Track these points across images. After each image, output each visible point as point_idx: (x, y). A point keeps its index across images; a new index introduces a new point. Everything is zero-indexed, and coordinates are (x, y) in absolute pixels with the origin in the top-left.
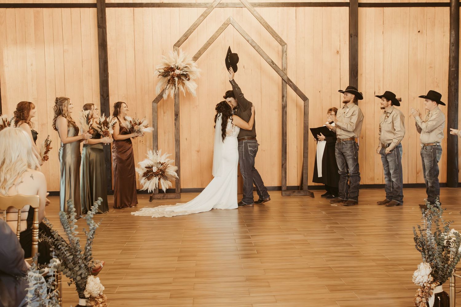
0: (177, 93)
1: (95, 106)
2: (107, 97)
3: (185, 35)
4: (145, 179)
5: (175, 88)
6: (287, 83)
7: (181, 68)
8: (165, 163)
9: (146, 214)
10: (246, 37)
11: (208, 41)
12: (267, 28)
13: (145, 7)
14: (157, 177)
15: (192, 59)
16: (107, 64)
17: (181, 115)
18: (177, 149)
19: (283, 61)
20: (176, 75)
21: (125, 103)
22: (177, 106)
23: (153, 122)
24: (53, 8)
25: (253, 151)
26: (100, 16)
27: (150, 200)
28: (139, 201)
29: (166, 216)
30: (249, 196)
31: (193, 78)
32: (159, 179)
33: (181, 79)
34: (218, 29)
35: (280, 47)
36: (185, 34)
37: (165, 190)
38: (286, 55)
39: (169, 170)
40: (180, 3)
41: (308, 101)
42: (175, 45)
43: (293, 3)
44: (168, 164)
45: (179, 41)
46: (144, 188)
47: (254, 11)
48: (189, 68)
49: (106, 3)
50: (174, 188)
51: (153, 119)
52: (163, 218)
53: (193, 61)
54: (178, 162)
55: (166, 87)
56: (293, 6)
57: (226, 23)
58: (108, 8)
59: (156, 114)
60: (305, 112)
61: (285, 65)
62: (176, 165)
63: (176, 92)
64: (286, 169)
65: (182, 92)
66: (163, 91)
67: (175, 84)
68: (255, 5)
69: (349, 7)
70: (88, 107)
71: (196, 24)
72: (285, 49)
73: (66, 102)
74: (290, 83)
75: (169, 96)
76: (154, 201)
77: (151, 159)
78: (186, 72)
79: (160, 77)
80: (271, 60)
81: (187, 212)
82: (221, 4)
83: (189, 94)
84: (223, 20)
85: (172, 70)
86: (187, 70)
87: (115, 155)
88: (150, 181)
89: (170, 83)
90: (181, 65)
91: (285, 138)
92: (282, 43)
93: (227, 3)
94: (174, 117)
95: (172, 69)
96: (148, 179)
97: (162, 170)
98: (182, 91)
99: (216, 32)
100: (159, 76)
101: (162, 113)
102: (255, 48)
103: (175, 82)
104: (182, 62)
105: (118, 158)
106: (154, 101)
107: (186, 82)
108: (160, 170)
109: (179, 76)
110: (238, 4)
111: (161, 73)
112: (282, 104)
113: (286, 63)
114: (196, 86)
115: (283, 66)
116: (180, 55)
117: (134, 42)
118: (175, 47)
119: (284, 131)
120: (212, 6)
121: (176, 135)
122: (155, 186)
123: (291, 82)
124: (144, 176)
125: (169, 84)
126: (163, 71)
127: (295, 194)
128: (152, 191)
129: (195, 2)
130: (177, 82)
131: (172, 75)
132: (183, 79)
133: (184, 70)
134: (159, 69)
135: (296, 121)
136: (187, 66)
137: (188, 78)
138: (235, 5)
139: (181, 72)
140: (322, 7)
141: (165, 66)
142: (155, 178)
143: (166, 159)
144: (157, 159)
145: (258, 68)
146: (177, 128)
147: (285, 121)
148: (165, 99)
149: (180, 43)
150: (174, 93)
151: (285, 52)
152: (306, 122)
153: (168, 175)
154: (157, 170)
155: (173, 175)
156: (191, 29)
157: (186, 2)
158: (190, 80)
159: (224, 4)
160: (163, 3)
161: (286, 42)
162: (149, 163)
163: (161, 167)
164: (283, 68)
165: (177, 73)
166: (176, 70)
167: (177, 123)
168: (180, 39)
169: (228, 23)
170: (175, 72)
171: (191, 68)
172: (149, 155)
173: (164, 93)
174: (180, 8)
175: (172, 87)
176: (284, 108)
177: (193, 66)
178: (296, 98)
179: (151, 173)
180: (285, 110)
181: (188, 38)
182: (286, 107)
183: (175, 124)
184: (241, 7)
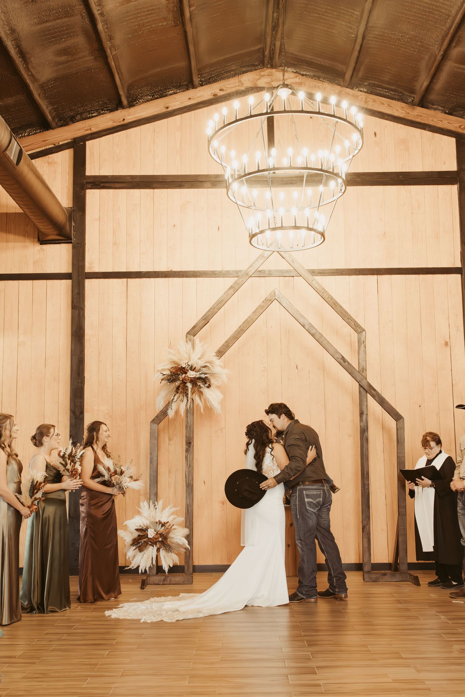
0: (190, 408)
1: (56, 429)
2: (80, 415)
4: (135, 549)
5: (188, 400)
6: (367, 392)
7: (198, 368)
8: (168, 522)
9: (131, 615)
10: (301, 320)
11: (240, 327)
12: (334, 306)
13: (146, 277)
14: (154, 546)
15: (215, 354)
16: (82, 364)
17: (197, 443)
18: (188, 500)
19: (360, 357)
20: (190, 379)
21: (105, 425)
22: (190, 428)
23: (151, 454)
24: (6, 281)
25: (313, 503)
26: (76, 291)
27: (142, 585)
28: (124, 588)
29: (166, 620)
30: (310, 582)
31: (216, 384)
32: (158, 550)
33: (196, 385)
34: (257, 308)
35: (355, 336)
36: (204, 316)
37: (166, 569)
38: (365, 347)
39: (174, 534)
40: (198, 271)
41: (404, 420)
42: (188, 333)
43: (373, 269)
44: (173, 525)
45: (194, 327)
46: (133, 565)
47: (312, 280)
48: (209, 368)
49: (86, 272)
50: (183, 564)
51: (150, 450)
52: (160, 625)
53: (216, 357)
54: (189, 523)
55: (172, 398)
56: (373, 274)
57: (268, 299)
58: (89, 280)
59: (156, 442)
60: (399, 438)
61: (364, 363)
62: (186, 527)
63: (189, 406)
64: (369, 534)
65: (198, 405)
66: (168, 405)
67: (188, 394)
68: (313, 272)
69: (461, 274)
70: (44, 430)
71: (222, 301)
72: (363, 339)
73: (8, 421)
74: (373, 391)
75: (177, 412)
76: (149, 588)
77: (145, 516)
78: (205, 374)
79: (164, 382)
80: (340, 355)
81: (201, 612)
82: (260, 271)
83: (209, 409)
84: (264, 295)
85: (183, 371)
86: (207, 372)
87: (85, 511)
88: (143, 553)
89: (180, 391)
90: (198, 364)
91: (366, 482)
92: (358, 329)
93: (270, 271)
94: (184, 446)
95: (183, 370)
96: (139, 550)
97: (163, 535)
99: (254, 312)
100: (162, 380)
101: (167, 440)
102: (315, 337)
103: (187, 390)
104: (199, 359)
105: (89, 515)
106: (153, 421)
107: (205, 390)
108: (160, 534)
109: (194, 381)
110: (288, 271)
111: (165, 376)
112: (360, 426)
113: (365, 360)
114: (221, 396)
115: (360, 364)
116: (196, 348)
117: (126, 330)
118: (189, 335)
119: (364, 470)
120: (247, 274)
121: (187, 477)
122: (151, 562)
123: (375, 390)
124: (133, 544)
125: (178, 393)
126: (168, 373)
127: (387, 578)
128: (145, 570)
129: (221, 270)
130: (190, 390)
131: (183, 379)
132: (200, 385)
133: (201, 372)
134: (163, 370)
135: (383, 453)
136: (206, 364)
137: (208, 383)
138: (282, 273)
139: (198, 375)
140: (418, 275)
141: (171, 364)
142: (151, 548)
143: (171, 515)
144: (156, 515)
145: (319, 369)
146: (189, 464)
147: (365, 453)
148: (170, 418)
149: (196, 329)
150: (185, 408)
151: (363, 343)
152: (400, 455)
153: (172, 543)
154: (154, 535)
155: (181, 544)
156: (215, 308)
157: (207, 270)
158: (212, 388)
159: (265, 272)
160: (171, 271)
161: (363, 327)
162: (143, 522)
163: (161, 529)
164: (361, 368)
165: (191, 377)
166: (190, 371)
167: (189, 456)
168: (196, 324)
169: (272, 299)
170: (188, 374)
171: (213, 368)
172: (143, 509)
173: (170, 408)
174: (198, 278)
175: (183, 397)
176: (364, 432)
177: (217, 366)
178: (381, 416)
179: (144, 540)
180: (366, 436)
181: (208, 322)
182: (366, 430)
183: (186, 457)
184: (293, 276)
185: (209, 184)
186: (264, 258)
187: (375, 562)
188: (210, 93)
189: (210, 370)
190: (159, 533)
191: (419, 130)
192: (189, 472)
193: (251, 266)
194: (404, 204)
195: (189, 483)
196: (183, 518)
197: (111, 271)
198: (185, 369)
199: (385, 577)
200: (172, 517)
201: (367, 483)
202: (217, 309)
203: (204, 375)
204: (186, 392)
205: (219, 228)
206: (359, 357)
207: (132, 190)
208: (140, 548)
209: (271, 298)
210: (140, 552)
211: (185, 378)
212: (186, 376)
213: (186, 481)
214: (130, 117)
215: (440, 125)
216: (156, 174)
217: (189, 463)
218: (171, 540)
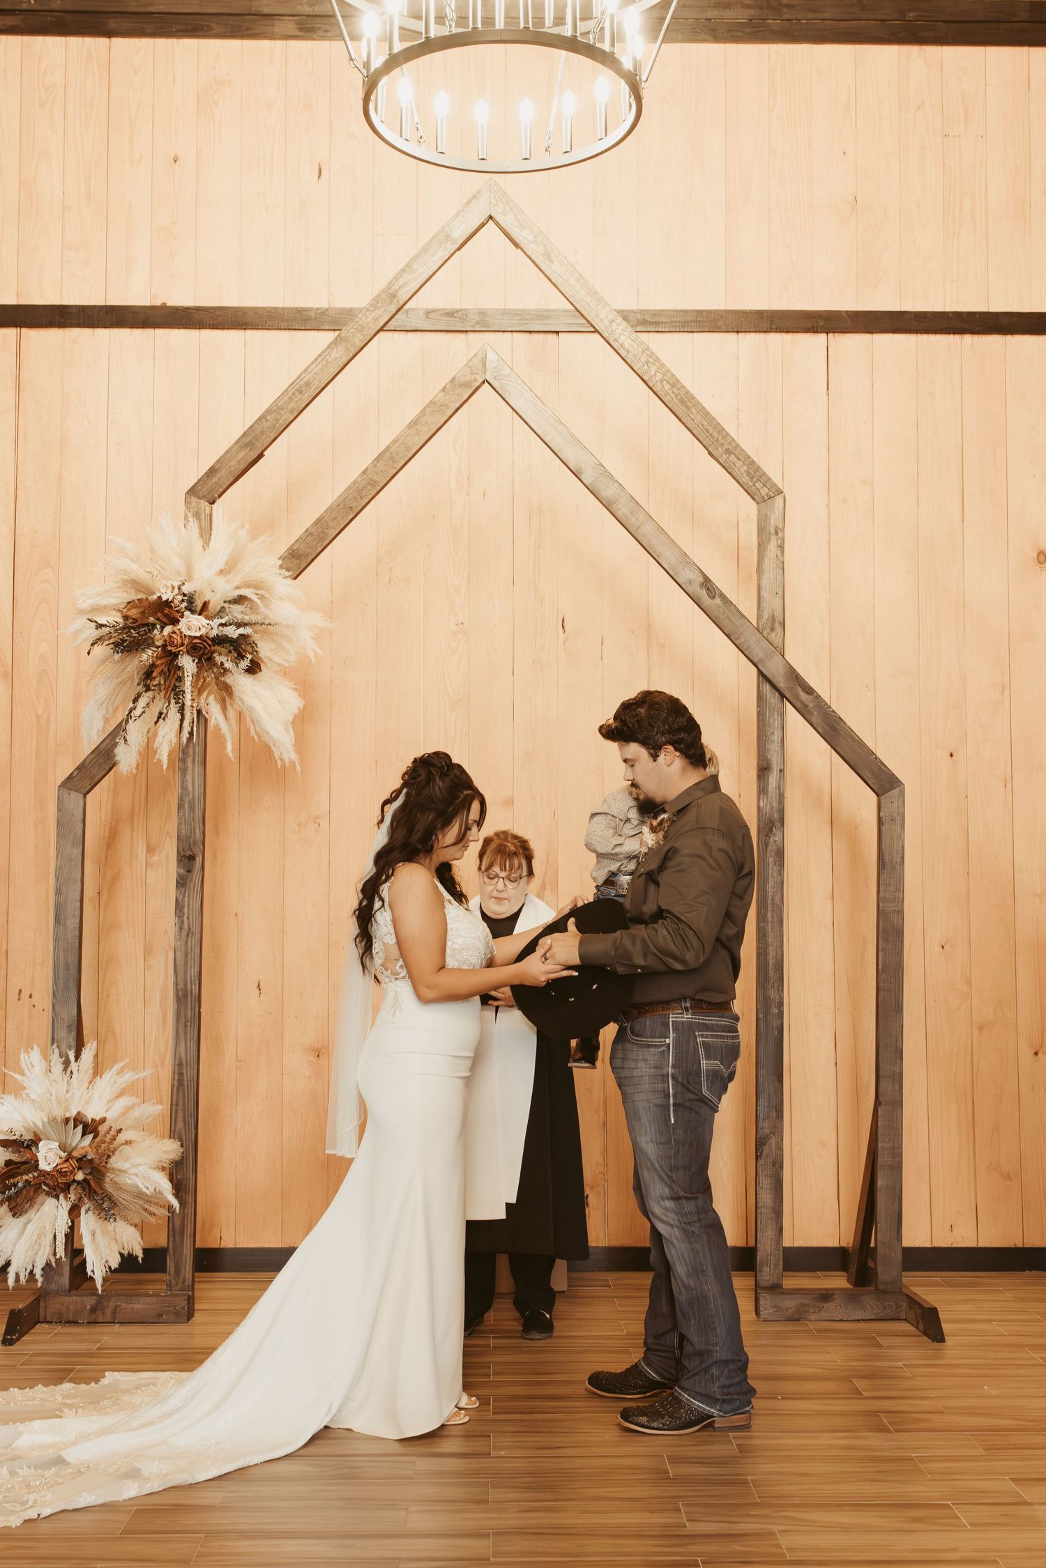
0: (191, 739)
3: (247, 440)
5: (183, 714)
6: (783, 696)
7: (215, 604)
8: (105, 1120)
10: (570, 455)
11: (364, 472)
12: (681, 410)
14: (61, 1196)
15: (280, 562)
17: (238, 861)
18: (182, 1044)
19: (764, 582)
20: (186, 642)
22: (192, 809)
23: (58, 892)
27: (7, 1332)
31: (277, 659)
32: (74, 1211)
33: (211, 662)
34: (423, 411)
35: (749, 507)
36: (245, 434)
37: (98, 1273)
38: (781, 548)
39: (126, 1159)
40: (252, 310)
41: (903, 793)
42: (192, 491)
43: (814, 312)
44: (120, 1131)
45: (213, 473)
48: (253, 608)
51: (57, 877)
53: (280, 571)
54: (185, 1122)
55: (129, 704)
56: (814, 330)
57: (462, 379)
59: (76, 851)
60: (886, 850)
61: (777, 601)
62: (173, 1134)
63: (187, 735)
64: (778, 1164)
65: (218, 733)
66: (115, 733)
67: (182, 693)
71: (308, 384)
72: (774, 520)
74: (803, 696)
75: (148, 750)
77: (33, 1096)
78: (239, 625)
79: (101, 650)
80: (697, 572)
83: (253, 744)
85: (166, 616)
86: (246, 619)
88: (23, 1219)
89: (155, 683)
90: (217, 590)
91: (772, 993)
92: (758, 486)
93: (482, 313)
95: (165, 612)
96: (11, 1209)
97: (89, 1161)
98: (217, 729)
99: (411, 425)
100: (93, 644)
101: (141, 851)
102: (614, 510)
103: (180, 679)
104: (221, 573)
106: (68, 783)
107: (240, 681)
108: (79, 1160)
109: (203, 649)
110: (543, 315)
111: (106, 630)
112: (759, 808)
113: (780, 590)
114: (293, 701)
115: (764, 605)
116: (214, 538)
117: (13, 496)
118: (194, 500)
119: (766, 954)
121: (181, 969)
122: (49, 1248)
123: (809, 691)
125: (148, 689)
126: (115, 618)
127: (831, 1309)
128: (30, 1275)
129: (325, 305)
130: (190, 678)
131: (165, 641)
132: (222, 664)
133: (227, 618)
134: (96, 609)
135: (829, 903)
136: (243, 592)
137: (250, 657)
138: (523, 322)
139: (215, 627)
140: (957, 337)
141: (126, 592)
142: (50, 1202)
143: (120, 1094)
144: (68, 1095)
145: (633, 632)
146: (186, 926)
147: (773, 899)
148: (125, 772)
149: (219, 479)
150: (174, 740)
151: (777, 533)
152: (890, 907)
153: (119, 1188)
154: (58, 1161)
155: (147, 1192)
156: (282, 409)
157: (280, 305)
158: (265, 673)
159: (466, 315)
160: (164, 307)
161: (777, 479)
162: (23, 1117)
163: (80, 1142)
164: (766, 617)
165: (193, 634)
166: (187, 613)
167: (186, 899)
168: (218, 461)
169: (475, 380)
170: (182, 625)
171: (267, 607)
172: (27, 1072)
173: (122, 741)
174: (249, 333)
175: (167, 704)
176: (771, 830)
177: (281, 599)
178: (827, 786)
179: (25, 1177)
180: (776, 841)
181: (261, 456)
182: (778, 824)
183: (179, 906)
184: (557, 333)
185: (289, 26)
186: (449, 243)
187: (797, 1244)
189: (257, 613)
190: (75, 1154)
192: (186, 954)
193: (407, 269)
194: (919, 107)
195: (185, 990)
196: (160, 1107)
198: (170, 607)
199: (826, 1305)
200: (121, 1103)
201: (777, 998)
202: (291, 412)
203: (234, 628)
204: (175, 687)
205: (320, 170)
206: (759, 579)
207: (39, 40)
208: (13, 1204)
209: (472, 377)
210: (14, 1216)
211: (171, 637)
212: (174, 632)
213: (176, 984)
217: (189, 925)
218: (116, 1179)
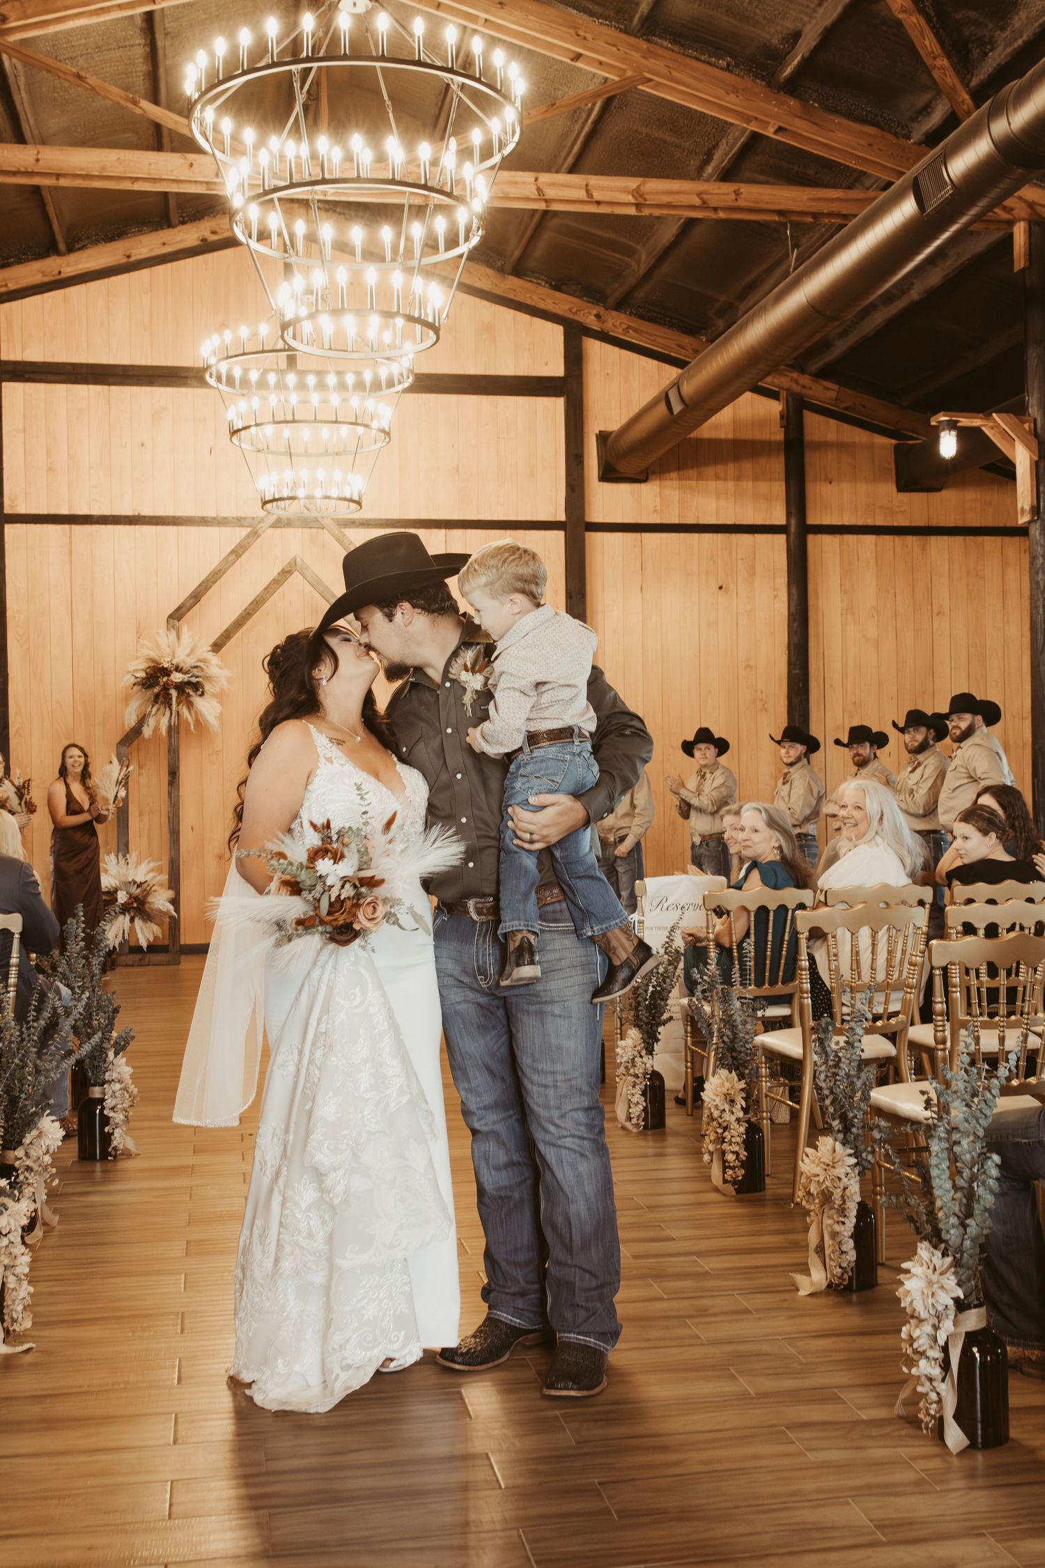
0: (175, 723)
3: (194, 594)
5: (171, 714)
7: (186, 669)
8: (146, 882)
11: (246, 608)
13: (99, 524)
14: (127, 914)
15: (210, 648)
16: (5, 655)
18: (173, 851)
20: (174, 684)
22: (174, 753)
31: (211, 690)
32: (132, 920)
33: (184, 692)
34: (270, 583)
36: (193, 592)
37: (144, 946)
39: (155, 897)
42: (171, 616)
43: (440, 519)
44: (153, 886)
45: (179, 608)
48: (202, 669)
50: (166, 940)
53: (211, 653)
54: (174, 882)
55: (149, 710)
56: (440, 528)
57: (286, 568)
58: (11, 525)
62: (170, 888)
65: (186, 720)
66: (143, 720)
67: (171, 704)
69: (564, 532)
71: (219, 570)
75: (156, 729)
77: (112, 873)
78: (197, 677)
79: (136, 688)
83: (200, 723)
84: (281, 563)
86: (200, 674)
89: (160, 701)
90: (188, 662)
94: (165, 778)
95: (166, 672)
97: (139, 898)
98: (186, 718)
99: (265, 589)
100: (134, 685)
101: (136, 767)
103: (171, 699)
104: (188, 655)
106: (121, 742)
107: (196, 700)
108: (135, 898)
109: (180, 687)
110: (314, 520)
111: (139, 679)
114: (218, 707)
116: (183, 638)
117: (70, 604)
118: (171, 620)
121: (172, 820)
122: (122, 936)
125: (157, 703)
126: (143, 675)
129: (215, 515)
130: (175, 699)
131: (164, 683)
132: (189, 693)
133: (191, 674)
134: (135, 671)
136: (199, 664)
137: (200, 689)
138: (306, 522)
139: (186, 678)
140: (504, 531)
141: (147, 663)
142: (121, 918)
143: (148, 873)
144: (127, 873)
146: (173, 802)
148: (146, 737)
149: (182, 611)
150: (167, 724)
153: (152, 910)
154: (126, 899)
155: (164, 910)
156: (208, 581)
157: (194, 515)
158: (206, 696)
159: (281, 519)
163: (135, 891)
165: (177, 681)
166: (174, 672)
167: (173, 792)
168: (182, 603)
169: (292, 569)
170: (172, 677)
171: (207, 669)
173: (146, 724)
174: (180, 529)
175: (164, 709)
177: (213, 665)
179: (112, 906)
181: (200, 600)
183: (170, 794)
185: (196, 381)
188: (195, 236)
189: (204, 672)
190: (133, 896)
191: (512, 311)
192: (174, 814)
194: (486, 425)
195: (173, 828)
196: (166, 876)
197: (46, 512)
198: (167, 670)
200: (151, 875)
202: (212, 582)
203: (194, 678)
204: (168, 702)
205: (211, 450)
207: (75, 386)
209: (290, 567)
211: (167, 682)
212: (168, 680)
213: (170, 826)
214: (69, 269)
215: (542, 305)
216: (112, 362)
218: (150, 906)
